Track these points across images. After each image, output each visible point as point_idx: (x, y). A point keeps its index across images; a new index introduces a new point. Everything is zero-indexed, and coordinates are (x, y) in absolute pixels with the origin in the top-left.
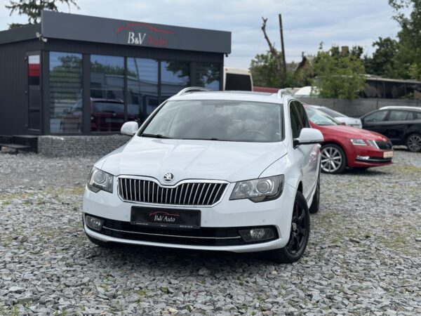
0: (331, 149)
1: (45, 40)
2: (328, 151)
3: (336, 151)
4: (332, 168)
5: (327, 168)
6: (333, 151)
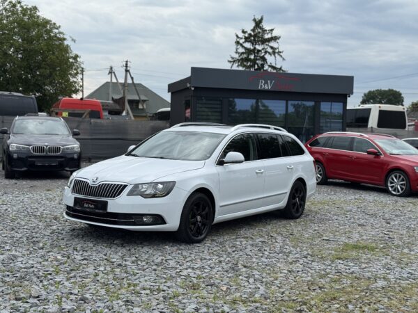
0: (398, 175)
1: (193, 89)
2: (396, 177)
3: (402, 177)
4: (398, 192)
5: (394, 190)
6: (400, 177)
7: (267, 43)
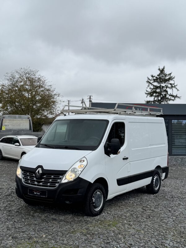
7: (168, 82)
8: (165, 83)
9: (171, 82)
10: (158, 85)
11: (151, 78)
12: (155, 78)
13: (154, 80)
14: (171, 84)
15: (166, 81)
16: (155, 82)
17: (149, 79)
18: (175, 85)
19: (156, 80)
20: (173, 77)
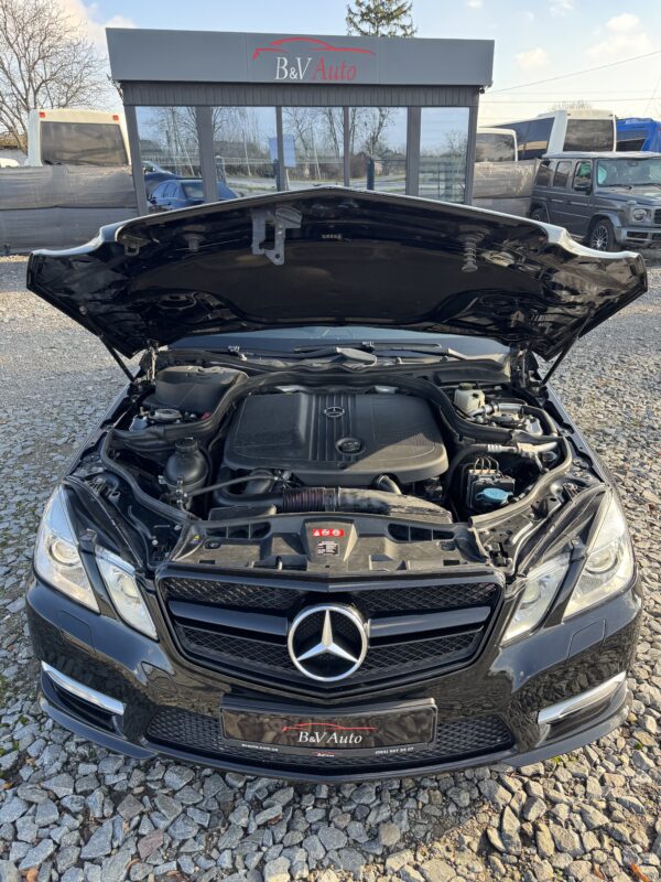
7: (395, 21)
8: (388, 24)
9: (405, 20)
10: (373, 31)
11: (355, 9)
12: (364, 10)
13: (363, 15)
14: (403, 27)
15: (389, 17)
16: (363, 20)
17: (350, 10)
18: (414, 28)
19: (366, 14)
20: (408, 5)
